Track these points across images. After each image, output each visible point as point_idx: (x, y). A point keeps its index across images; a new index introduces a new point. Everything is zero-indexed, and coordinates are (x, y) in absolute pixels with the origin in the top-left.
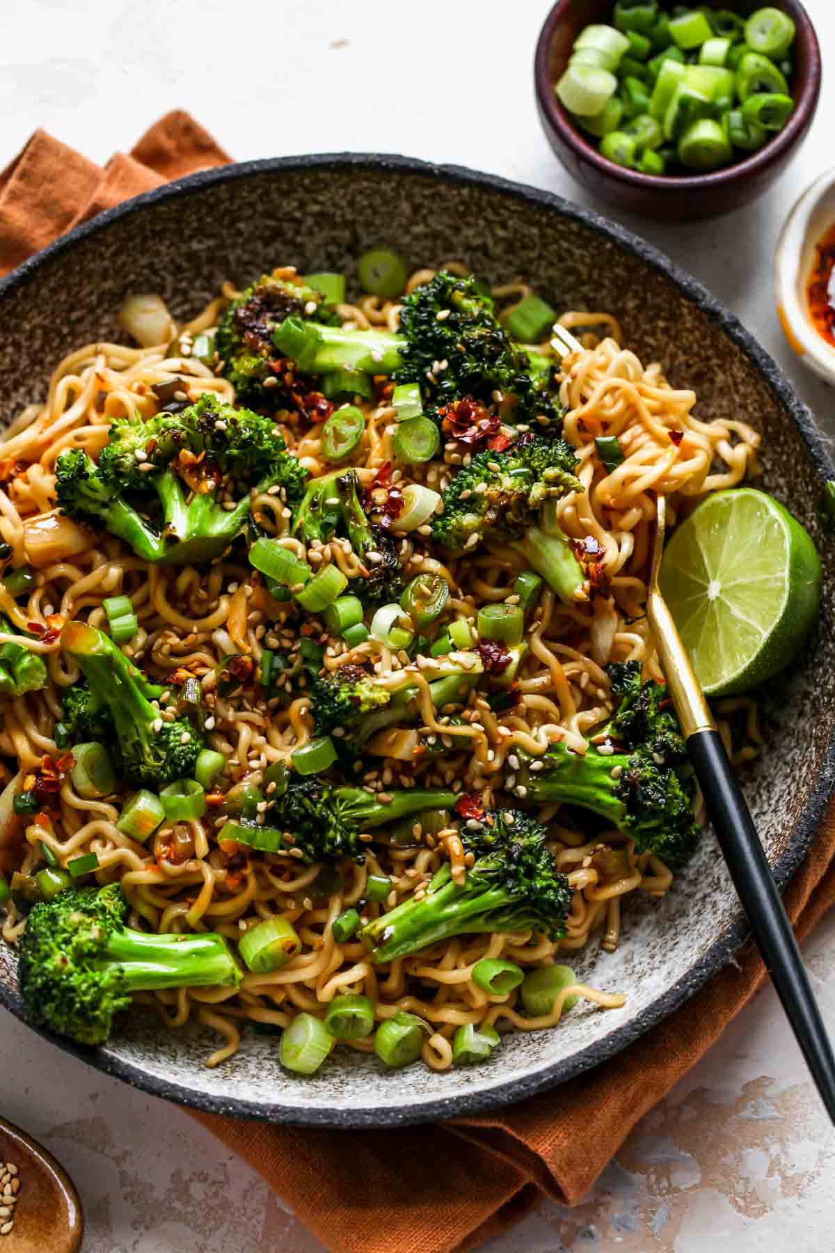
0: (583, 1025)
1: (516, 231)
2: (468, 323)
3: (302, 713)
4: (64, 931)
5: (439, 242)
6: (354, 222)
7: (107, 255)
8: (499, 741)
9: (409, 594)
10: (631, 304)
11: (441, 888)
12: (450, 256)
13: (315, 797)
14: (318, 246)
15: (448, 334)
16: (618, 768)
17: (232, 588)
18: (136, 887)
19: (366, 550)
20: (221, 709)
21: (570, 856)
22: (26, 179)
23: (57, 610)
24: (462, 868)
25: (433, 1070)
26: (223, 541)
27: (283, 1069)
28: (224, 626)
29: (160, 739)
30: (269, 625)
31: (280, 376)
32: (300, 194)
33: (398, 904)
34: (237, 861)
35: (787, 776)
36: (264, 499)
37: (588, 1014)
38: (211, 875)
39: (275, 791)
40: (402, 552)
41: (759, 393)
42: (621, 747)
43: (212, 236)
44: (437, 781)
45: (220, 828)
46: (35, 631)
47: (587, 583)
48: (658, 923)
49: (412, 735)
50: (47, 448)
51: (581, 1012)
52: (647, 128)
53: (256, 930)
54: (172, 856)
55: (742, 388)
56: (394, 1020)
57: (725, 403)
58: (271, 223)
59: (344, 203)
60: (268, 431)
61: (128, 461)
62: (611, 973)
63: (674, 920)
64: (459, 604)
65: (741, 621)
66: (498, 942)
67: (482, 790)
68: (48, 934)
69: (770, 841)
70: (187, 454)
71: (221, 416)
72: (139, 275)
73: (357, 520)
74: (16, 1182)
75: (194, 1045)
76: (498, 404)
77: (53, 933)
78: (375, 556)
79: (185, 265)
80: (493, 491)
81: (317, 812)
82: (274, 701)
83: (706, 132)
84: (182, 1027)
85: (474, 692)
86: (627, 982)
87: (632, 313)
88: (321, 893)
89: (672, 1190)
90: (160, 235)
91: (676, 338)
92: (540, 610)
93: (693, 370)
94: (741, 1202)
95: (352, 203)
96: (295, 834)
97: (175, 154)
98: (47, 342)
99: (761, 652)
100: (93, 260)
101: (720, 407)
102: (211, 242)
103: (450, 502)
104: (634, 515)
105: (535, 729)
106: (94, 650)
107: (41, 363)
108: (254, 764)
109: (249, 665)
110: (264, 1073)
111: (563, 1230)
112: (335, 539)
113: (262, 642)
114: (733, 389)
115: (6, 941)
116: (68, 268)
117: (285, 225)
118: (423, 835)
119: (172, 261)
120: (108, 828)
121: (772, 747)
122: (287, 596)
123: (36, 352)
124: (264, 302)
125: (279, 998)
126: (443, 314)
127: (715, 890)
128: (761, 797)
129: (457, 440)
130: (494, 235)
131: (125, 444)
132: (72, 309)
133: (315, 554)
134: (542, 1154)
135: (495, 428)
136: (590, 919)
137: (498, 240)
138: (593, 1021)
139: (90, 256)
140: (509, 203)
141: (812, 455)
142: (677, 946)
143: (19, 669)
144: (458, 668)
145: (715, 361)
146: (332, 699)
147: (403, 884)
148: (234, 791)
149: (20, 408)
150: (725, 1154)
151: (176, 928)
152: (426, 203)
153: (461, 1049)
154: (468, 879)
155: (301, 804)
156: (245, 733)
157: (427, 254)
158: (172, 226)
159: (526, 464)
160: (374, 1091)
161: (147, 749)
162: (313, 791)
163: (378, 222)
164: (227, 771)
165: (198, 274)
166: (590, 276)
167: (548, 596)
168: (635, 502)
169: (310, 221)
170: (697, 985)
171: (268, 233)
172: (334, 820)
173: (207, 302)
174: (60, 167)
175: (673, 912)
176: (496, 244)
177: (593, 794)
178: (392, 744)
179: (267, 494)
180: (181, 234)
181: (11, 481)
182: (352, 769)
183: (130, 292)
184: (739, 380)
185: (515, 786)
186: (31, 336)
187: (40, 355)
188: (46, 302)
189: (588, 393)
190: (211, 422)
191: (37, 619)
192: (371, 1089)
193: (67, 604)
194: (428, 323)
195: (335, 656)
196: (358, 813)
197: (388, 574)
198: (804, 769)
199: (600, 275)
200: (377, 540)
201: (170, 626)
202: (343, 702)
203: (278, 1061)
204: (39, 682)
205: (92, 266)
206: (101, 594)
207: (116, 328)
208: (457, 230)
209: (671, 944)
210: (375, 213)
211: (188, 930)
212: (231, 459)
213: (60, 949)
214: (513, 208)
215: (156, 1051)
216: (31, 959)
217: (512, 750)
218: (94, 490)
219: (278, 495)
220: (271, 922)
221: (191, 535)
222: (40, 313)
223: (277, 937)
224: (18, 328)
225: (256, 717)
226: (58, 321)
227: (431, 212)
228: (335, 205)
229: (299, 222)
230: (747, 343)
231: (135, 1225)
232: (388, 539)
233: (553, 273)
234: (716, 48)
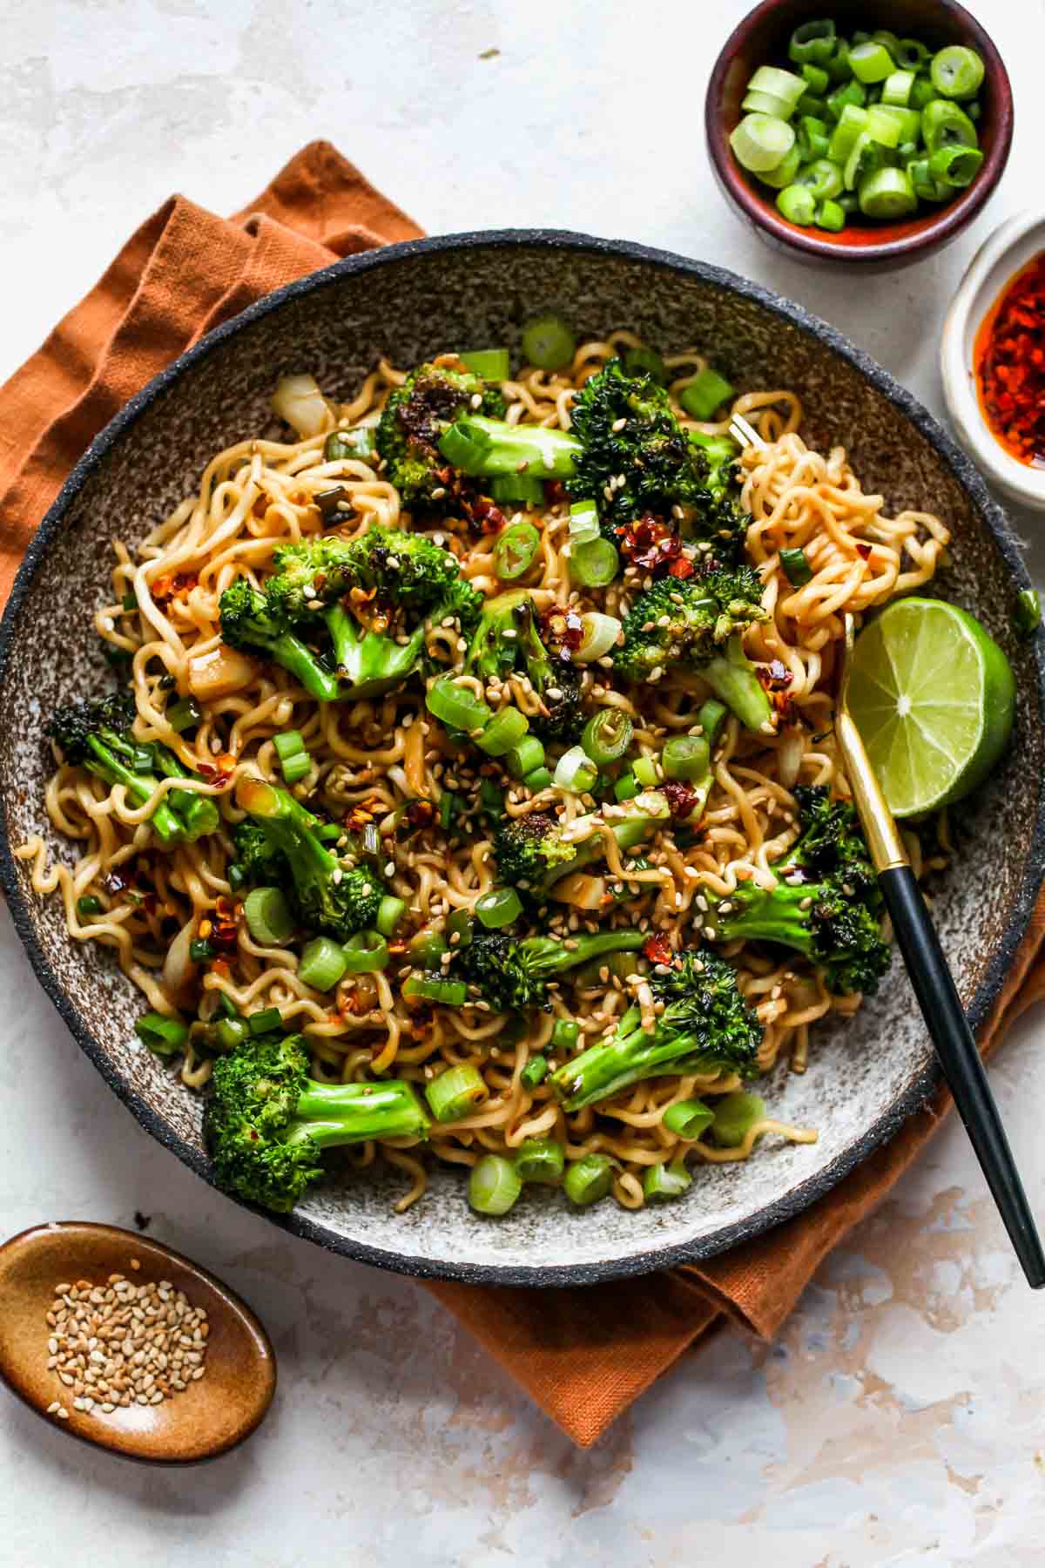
0: (775, 1161)
1: (691, 305)
2: (644, 432)
3: (485, 859)
4: (253, 1102)
5: (608, 311)
6: (516, 292)
7: (258, 343)
8: (686, 881)
9: (591, 734)
10: (812, 382)
11: (629, 1035)
12: (620, 324)
13: (501, 953)
14: (479, 317)
15: (625, 447)
16: (807, 901)
17: (407, 722)
18: (319, 1039)
19: (547, 687)
20: (401, 855)
21: (759, 986)
22: (167, 255)
23: (226, 748)
24: (653, 1018)
25: (623, 1208)
26: (398, 679)
27: (472, 1210)
28: (401, 763)
29: (341, 891)
30: (447, 762)
31: (448, 486)
32: (459, 270)
33: (587, 1047)
34: (421, 1013)
35: (979, 893)
36: (438, 633)
37: (779, 1147)
38: (396, 1026)
39: (459, 941)
40: (583, 685)
41: (949, 487)
42: (812, 876)
43: (367, 313)
44: (623, 921)
45: (404, 979)
46: (205, 774)
47: (774, 716)
48: (847, 1045)
49: (598, 884)
50: (205, 565)
51: (772, 1143)
52: (828, 178)
53: (444, 1078)
54: (356, 1008)
55: (931, 479)
56: (585, 1162)
57: (912, 488)
58: (429, 296)
59: (506, 276)
60: (441, 562)
61: (296, 598)
62: (801, 1099)
63: (864, 1041)
64: (642, 734)
65: (932, 748)
66: (689, 1083)
67: (668, 931)
68: (237, 1106)
69: (963, 968)
70: (358, 592)
71: (393, 551)
72: (290, 356)
73: (535, 654)
74: (205, 1327)
75: (381, 1186)
76: (678, 521)
77: (241, 1105)
78: (555, 693)
79: (339, 342)
80: (676, 625)
81: (504, 969)
82: (454, 842)
83: (891, 183)
84: (367, 1167)
85: (660, 834)
86: (818, 1112)
87: (814, 390)
88: (508, 1039)
89: (863, 1306)
90: (313, 318)
91: (860, 418)
92: (725, 737)
93: (879, 453)
94: (933, 1318)
95: (515, 275)
96: (481, 986)
97: (318, 191)
98: (197, 433)
99: (955, 785)
100: (245, 350)
101: (908, 492)
102: (367, 319)
103: (631, 634)
104: (821, 637)
105: (723, 865)
106: (272, 812)
107: (191, 454)
108: (436, 909)
109: (429, 811)
110: (453, 1215)
111: (755, 1348)
112: (513, 676)
113: (441, 781)
114: (921, 477)
115: (186, 1085)
116: (218, 364)
117: (444, 298)
118: (610, 977)
119: (326, 340)
120: (288, 976)
121: (964, 858)
122: (466, 741)
123: (187, 444)
124: (428, 398)
125: (468, 1141)
126: (619, 424)
127: (906, 1013)
128: (952, 912)
129: (637, 565)
130: (667, 307)
131: (292, 577)
132: (223, 397)
133: (493, 694)
134: (737, 1301)
135: (676, 550)
136: (778, 1044)
137: (670, 312)
138: (785, 1157)
139: (241, 347)
140: (684, 281)
141: (1005, 560)
142: (868, 1075)
143: (190, 815)
144: (644, 815)
145: (901, 448)
146: (517, 854)
147: (591, 1027)
148: (417, 939)
149: (172, 504)
150: (916, 1268)
151: (360, 1076)
152: (594, 275)
153: (652, 1189)
154: (658, 1027)
155: (487, 960)
156: (428, 879)
157: (594, 322)
158: (327, 308)
159: (710, 594)
160: (566, 1236)
161: (327, 899)
162: (499, 947)
163: (543, 292)
164: (408, 918)
165: (353, 349)
166: (769, 350)
167: (733, 726)
168: (823, 623)
169: (471, 293)
170: (891, 1132)
171: (426, 306)
172: (520, 975)
173: (365, 378)
174: (203, 240)
175: (863, 1032)
176: (668, 314)
177: (783, 929)
178: (577, 893)
179: (442, 626)
180: (336, 313)
181: (170, 601)
182: (537, 914)
183: (282, 373)
184: (926, 470)
185: (703, 926)
186: (181, 429)
187: (190, 447)
188: (195, 396)
189: (772, 500)
190: (383, 557)
191: (206, 760)
192: (562, 1232)
193: (236, 742)
194: (604, 433)
195: (516, 803)
196: (545, 963)
197: (568, 710)
198: (998, 891)
199: (779, 352)
200: (556, 673)
201: (343, 761)
202: (528, 859)
203: (467, 1199)
204: (211, 826)
205: (242, 355)
206: (270, 729)
207: (267, 410)
208: (627, 301)
209: (862, 1070)
210: (540, 283)
211: (373, 1077)
212: (403, 595)
213: (250, 1121)
214: (687, 285)
215: (343, 1198)
216: (219, 1130)
217: (699, 890)
218: (260, 624)
219: (453, 627)
220: (458, 1070)
221: (364, 678)
222: (189, 408)
223: (465, 1088)
224: (167, 426)
225: (436, 858)
226: (208, 412)
227: (599, 283)
228: (498, 278)
229: (459, 294)
230: (937, 439)
231: (324, 1355)
232: (567, 672)
233: (728, 344)
234: (900, 83)
